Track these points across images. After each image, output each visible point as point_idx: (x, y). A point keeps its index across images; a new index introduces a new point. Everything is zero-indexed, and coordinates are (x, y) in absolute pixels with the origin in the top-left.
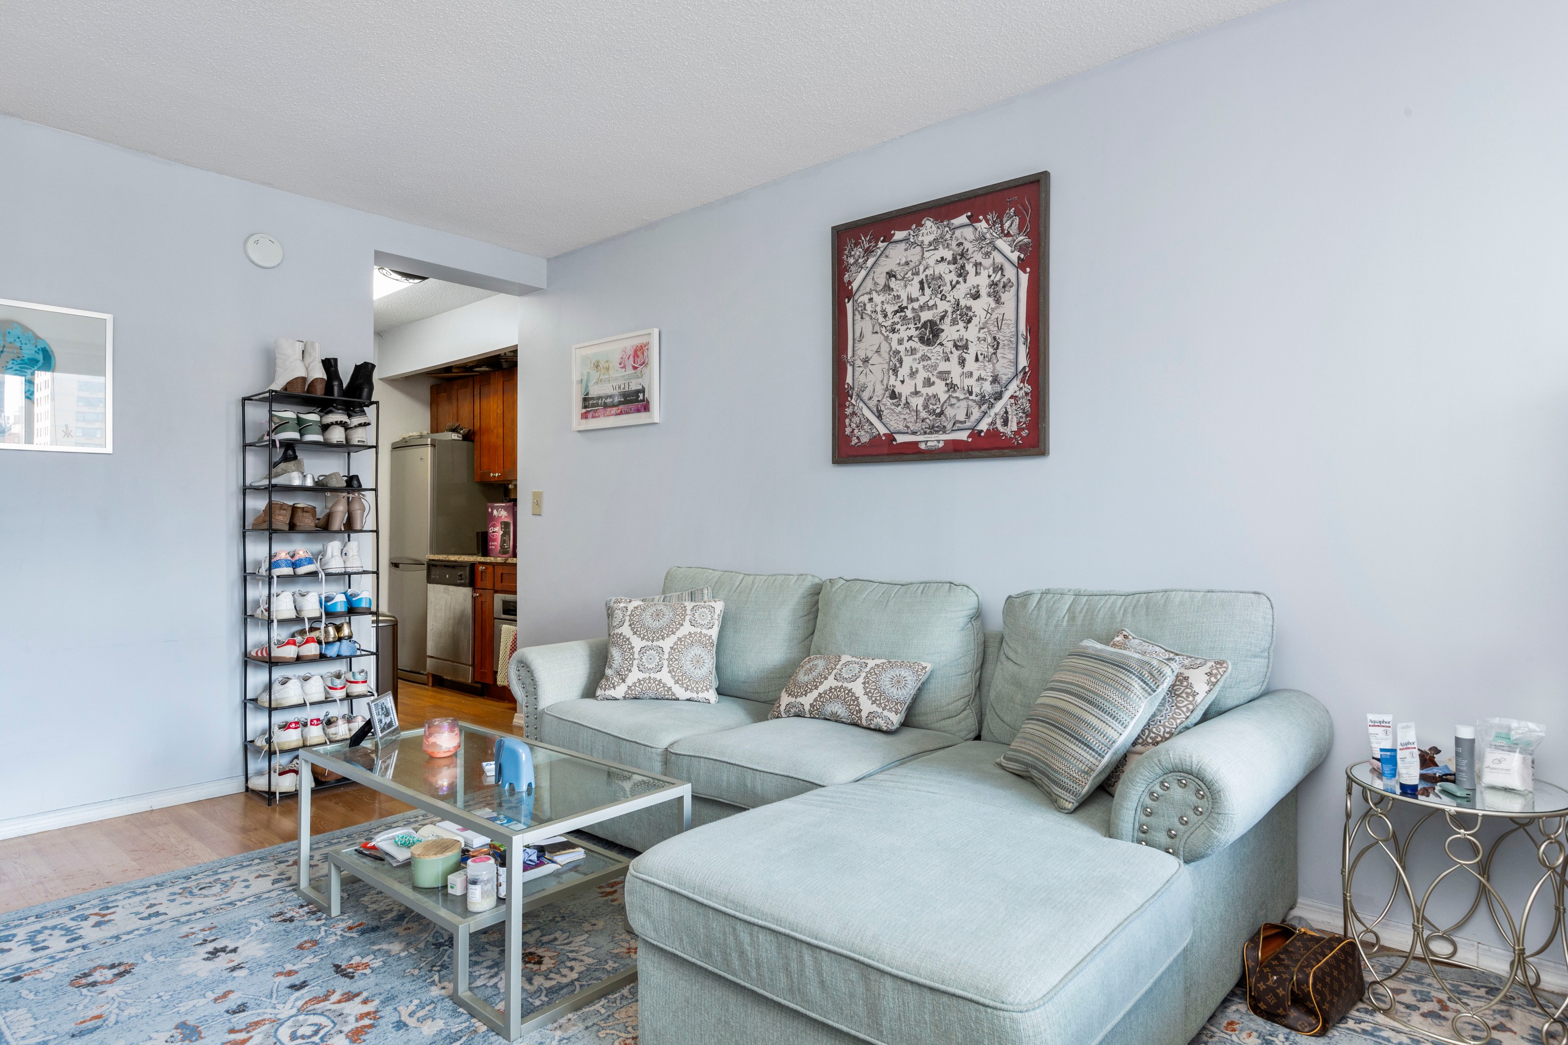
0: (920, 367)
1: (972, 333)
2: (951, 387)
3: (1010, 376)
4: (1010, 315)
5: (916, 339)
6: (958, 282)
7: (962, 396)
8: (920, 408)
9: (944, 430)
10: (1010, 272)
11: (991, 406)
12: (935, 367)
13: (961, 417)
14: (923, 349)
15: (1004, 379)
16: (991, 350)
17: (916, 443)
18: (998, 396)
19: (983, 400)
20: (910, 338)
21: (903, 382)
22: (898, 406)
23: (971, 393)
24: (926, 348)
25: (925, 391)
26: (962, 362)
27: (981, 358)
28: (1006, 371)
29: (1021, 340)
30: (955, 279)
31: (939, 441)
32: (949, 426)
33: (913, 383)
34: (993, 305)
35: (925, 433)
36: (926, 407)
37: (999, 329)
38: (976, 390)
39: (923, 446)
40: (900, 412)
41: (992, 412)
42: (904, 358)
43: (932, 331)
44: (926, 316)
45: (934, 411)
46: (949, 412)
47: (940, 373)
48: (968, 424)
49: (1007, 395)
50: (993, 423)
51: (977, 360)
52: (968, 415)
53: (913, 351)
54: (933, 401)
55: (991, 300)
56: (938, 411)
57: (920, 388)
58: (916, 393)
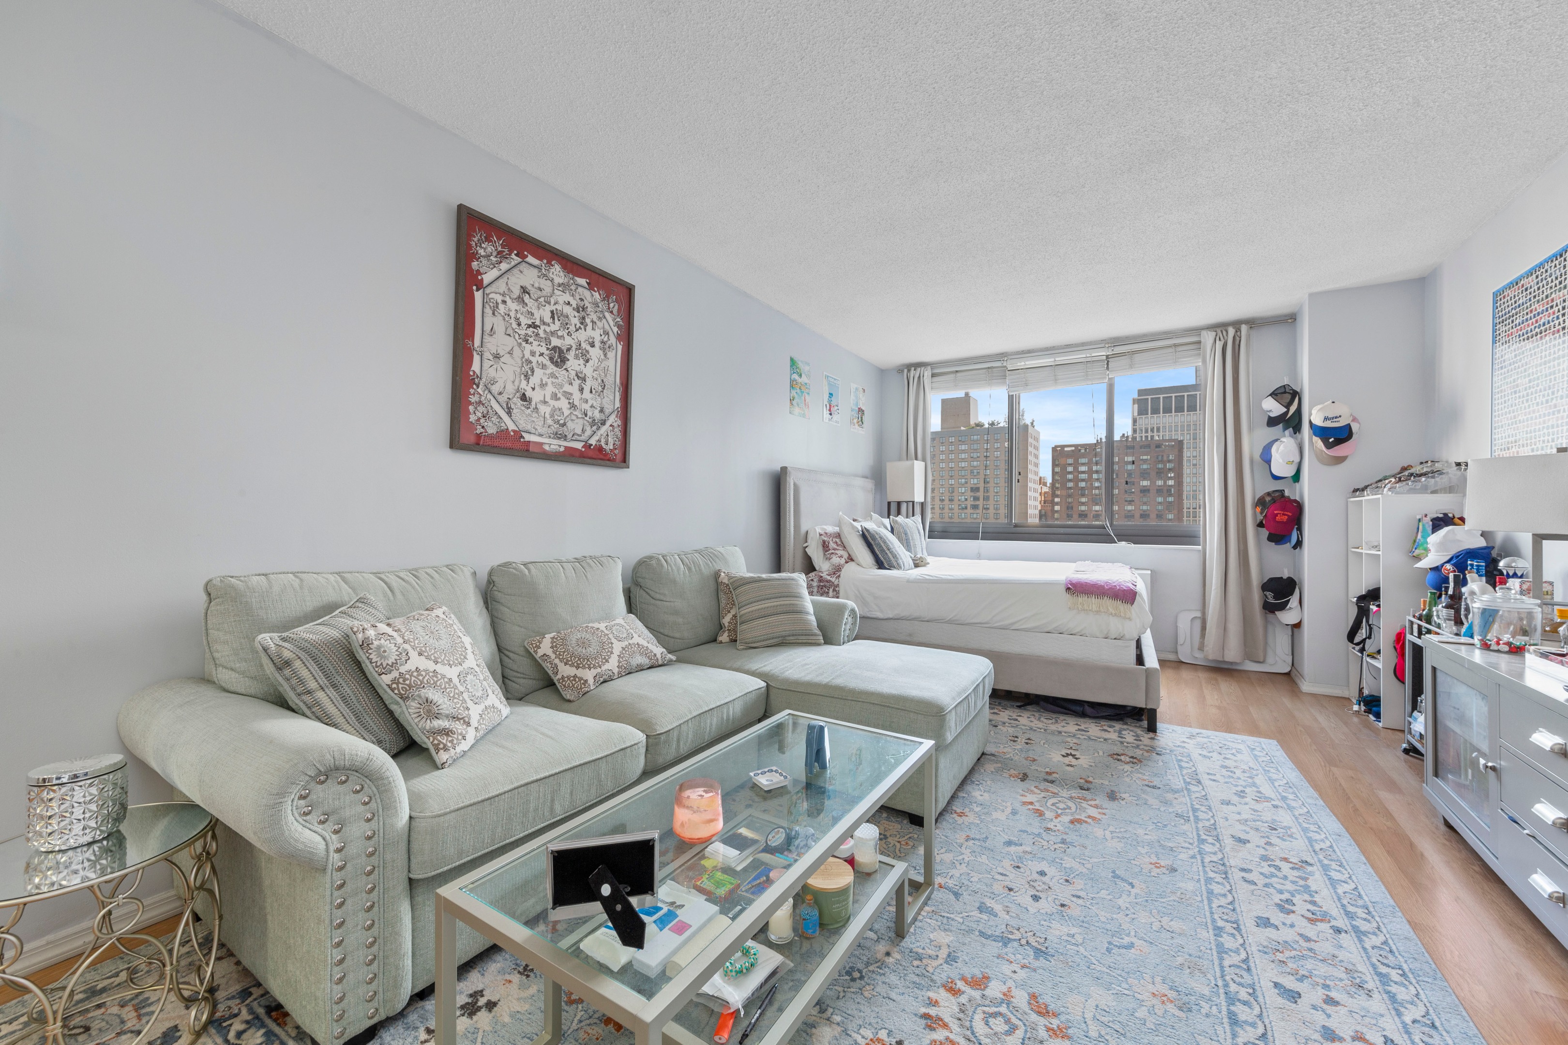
0: (549, 381)
1: (588, 371)
2: (573, 406)
3: (610, 410)
4: (612, 369)
5: (547, 358)
6: (580, 328)
7: (580, 416)
8: (547, 416)
9: (565, 438)
10: (613, 340)
11: (598, 429)
12: (561, 386)
13: (579, 431)
14: (552, 368)
15: (607, 411)
16: (600, 388)
17: (542, 444)
18: (603, 423)
19: (593, 423)
20: (542, 354)
21: (533, 389)
22: (528, 408)
23: (586, 415)
24: (555, 369)
25: (552, 403)
26: (581, 390)
27: (594, 391)
28: (609, 407)
29: (617, 389)
30: (578, 325)
31: (560, 446)
32: (570, 436)
33: (543, 393)
34: (602, 357)
35: (550, 437)
36: (552, 416)
37: (606, 376)
38: (590, 414)
39: (546, 447)
40: (529, 415)
41: (599, 433)
42: (535, 369)
43: (560, 356)
44: (555, 342)
45: (558, 421)
46: (570, 425)
47: (565, 392)
48: (582, 438)
49: (608, 423)
50: (599, 441)
51: (591, 392)
52: (583, 431)
53: (544, 367)
54: (558, 412)
55: (601, 352)
56: (562, 422)
57: (548, 399)
58: (545, 402)
